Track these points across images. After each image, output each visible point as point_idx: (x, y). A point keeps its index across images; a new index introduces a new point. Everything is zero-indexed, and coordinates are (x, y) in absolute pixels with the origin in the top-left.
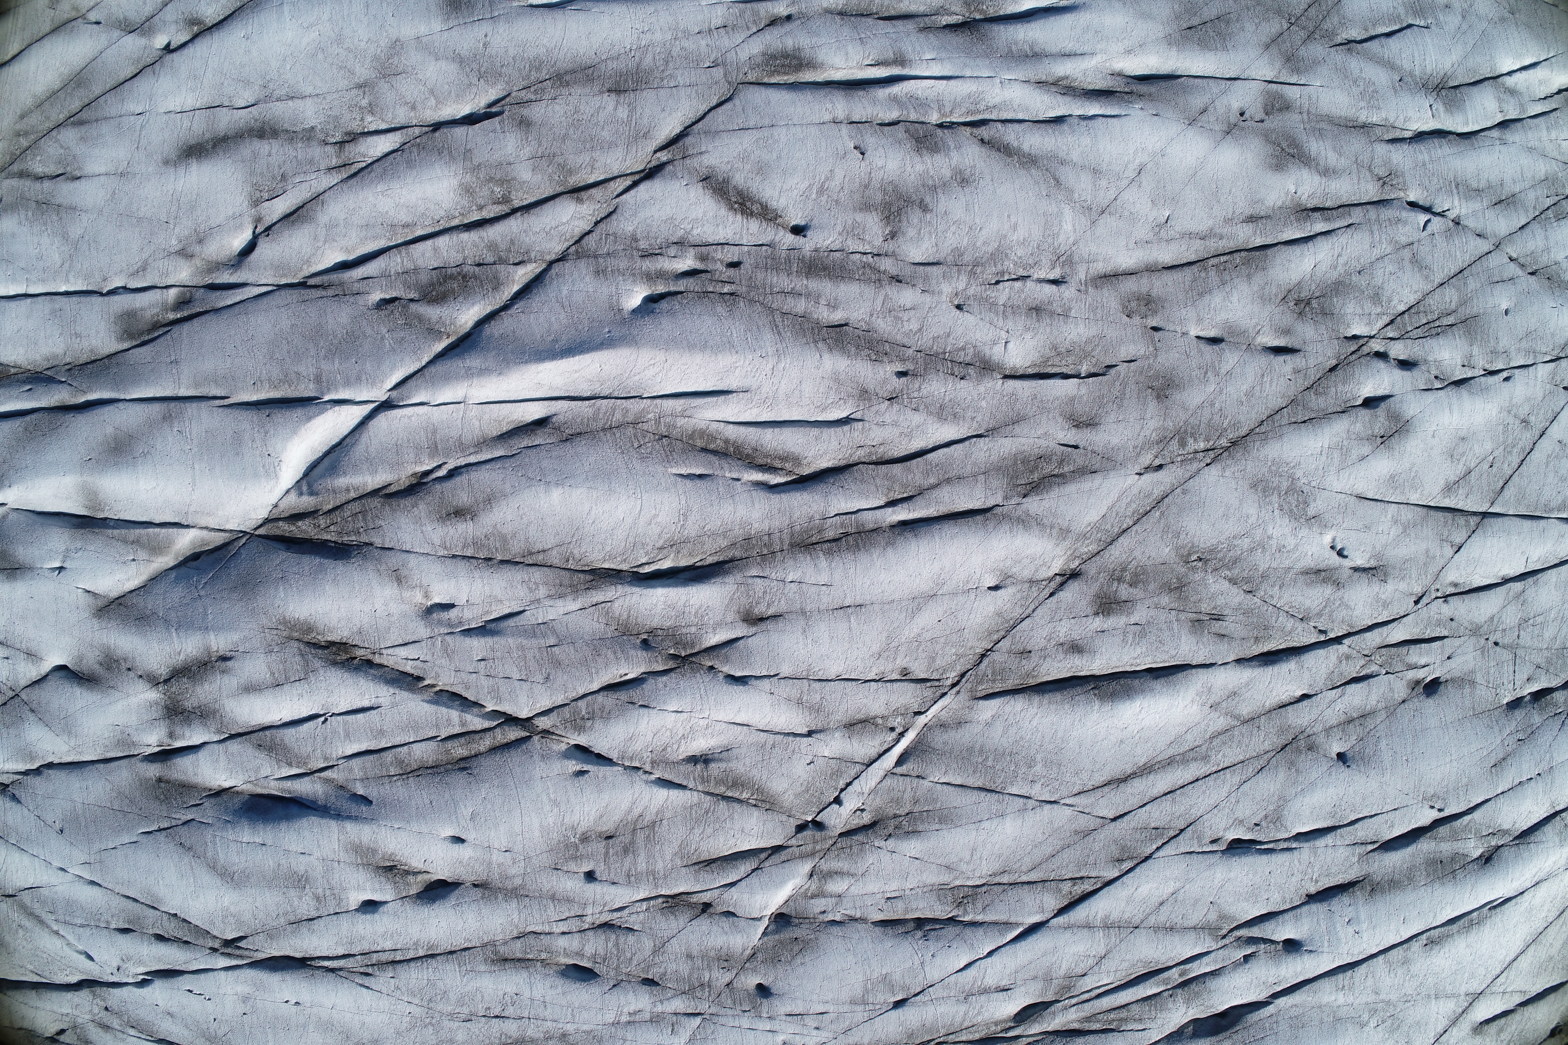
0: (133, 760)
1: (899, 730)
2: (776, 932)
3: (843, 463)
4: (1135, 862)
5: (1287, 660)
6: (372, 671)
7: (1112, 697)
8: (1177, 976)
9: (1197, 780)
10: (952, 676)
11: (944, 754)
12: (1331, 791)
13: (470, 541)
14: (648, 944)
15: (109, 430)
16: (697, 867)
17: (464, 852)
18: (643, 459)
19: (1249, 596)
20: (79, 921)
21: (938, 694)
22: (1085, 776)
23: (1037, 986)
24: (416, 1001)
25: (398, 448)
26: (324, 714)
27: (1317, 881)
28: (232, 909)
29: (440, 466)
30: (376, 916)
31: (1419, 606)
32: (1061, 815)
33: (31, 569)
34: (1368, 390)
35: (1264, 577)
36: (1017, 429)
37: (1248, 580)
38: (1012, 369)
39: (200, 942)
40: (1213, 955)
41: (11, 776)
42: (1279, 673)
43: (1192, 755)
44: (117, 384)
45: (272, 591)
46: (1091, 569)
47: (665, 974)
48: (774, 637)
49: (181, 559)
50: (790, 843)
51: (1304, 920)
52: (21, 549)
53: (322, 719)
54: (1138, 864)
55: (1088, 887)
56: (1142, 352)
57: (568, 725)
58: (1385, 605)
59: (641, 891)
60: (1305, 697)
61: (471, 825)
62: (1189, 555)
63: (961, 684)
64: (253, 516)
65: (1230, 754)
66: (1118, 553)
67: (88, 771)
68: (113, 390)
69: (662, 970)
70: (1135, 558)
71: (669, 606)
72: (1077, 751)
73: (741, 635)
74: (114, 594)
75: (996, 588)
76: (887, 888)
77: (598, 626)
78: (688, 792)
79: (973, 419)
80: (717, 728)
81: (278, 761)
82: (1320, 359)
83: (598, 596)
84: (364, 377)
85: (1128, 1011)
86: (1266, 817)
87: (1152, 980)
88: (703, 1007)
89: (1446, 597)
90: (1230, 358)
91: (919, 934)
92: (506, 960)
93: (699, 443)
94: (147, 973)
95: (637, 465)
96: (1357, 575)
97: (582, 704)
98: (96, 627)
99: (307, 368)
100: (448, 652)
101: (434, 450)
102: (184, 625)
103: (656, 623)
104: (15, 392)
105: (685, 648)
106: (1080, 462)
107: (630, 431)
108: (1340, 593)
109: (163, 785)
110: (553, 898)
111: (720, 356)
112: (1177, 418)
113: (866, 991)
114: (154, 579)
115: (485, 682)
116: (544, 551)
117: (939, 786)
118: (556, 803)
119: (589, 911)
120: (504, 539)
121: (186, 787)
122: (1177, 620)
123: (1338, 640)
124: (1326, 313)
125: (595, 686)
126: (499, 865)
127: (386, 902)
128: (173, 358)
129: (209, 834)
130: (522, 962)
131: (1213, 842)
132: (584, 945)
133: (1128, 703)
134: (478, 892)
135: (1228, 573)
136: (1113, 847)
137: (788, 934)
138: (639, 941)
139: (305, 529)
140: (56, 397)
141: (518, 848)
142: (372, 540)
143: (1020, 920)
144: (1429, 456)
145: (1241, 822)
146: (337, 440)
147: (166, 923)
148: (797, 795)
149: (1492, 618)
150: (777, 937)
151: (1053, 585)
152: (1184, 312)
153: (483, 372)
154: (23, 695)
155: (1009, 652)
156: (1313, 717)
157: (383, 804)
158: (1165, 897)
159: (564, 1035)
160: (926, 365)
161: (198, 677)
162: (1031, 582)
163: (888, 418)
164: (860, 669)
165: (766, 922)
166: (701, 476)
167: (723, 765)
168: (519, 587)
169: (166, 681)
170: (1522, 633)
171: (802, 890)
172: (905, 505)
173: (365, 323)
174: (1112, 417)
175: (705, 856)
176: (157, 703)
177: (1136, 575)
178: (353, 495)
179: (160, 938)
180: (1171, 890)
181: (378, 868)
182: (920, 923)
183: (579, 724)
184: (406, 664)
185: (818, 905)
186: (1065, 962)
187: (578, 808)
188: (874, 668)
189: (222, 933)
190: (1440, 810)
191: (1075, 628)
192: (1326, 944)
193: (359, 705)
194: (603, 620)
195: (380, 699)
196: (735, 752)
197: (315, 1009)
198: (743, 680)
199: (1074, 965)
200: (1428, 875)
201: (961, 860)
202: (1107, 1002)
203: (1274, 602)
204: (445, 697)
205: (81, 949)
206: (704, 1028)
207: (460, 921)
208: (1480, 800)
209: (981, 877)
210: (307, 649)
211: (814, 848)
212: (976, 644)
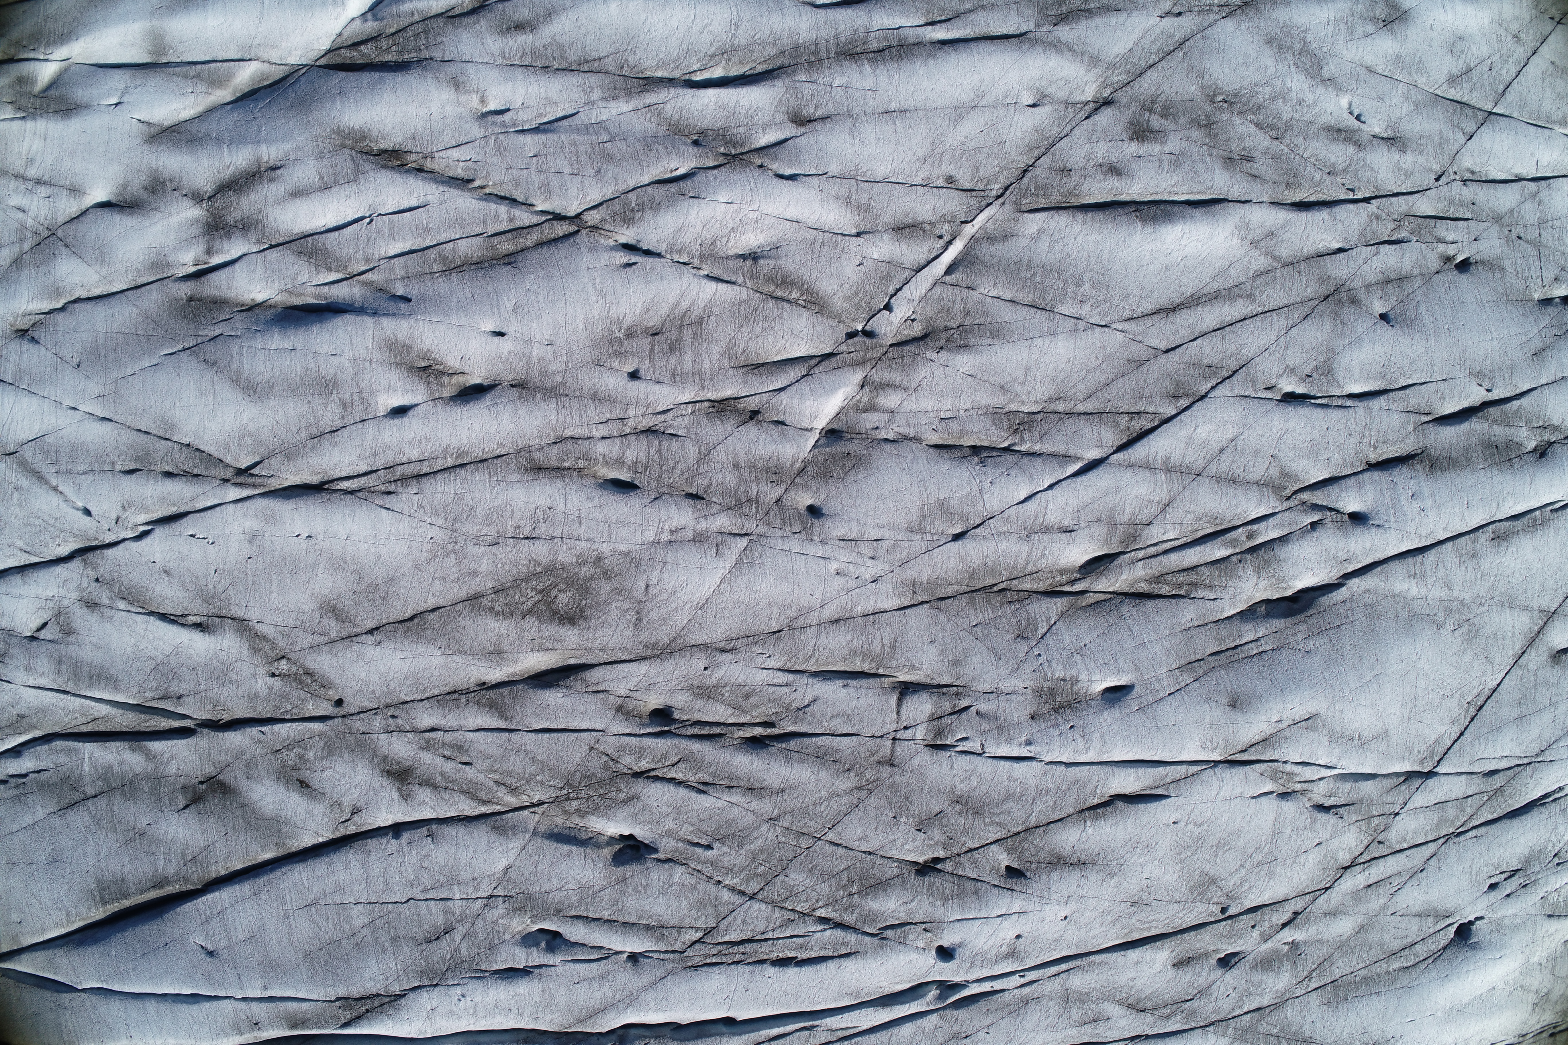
0: (165, 282)
1: (947, 238)
2: (828, 445)
4: (1192, 400)
5: (1320, 210)
6: (423, 174)
7: (1154, 220)
8: (1244, 538)
9: (1245, 319)
10: (996, 188)
11: (992, 266)
12: (1378, 348)
13: (528, 50)
14: (693, 451)
16: (745, 370)
17: (505, 346)
19: (1276, 143)
20: (81, 468)
21: (983, 203)
22: (1133, 301)
23: (1101, 531)
24: (440, 522)
26: (370, 216)
27: (1375, 448)
28: (251, 427)
30: (406, 420)
31: (1440, 183)
32: (1114, 340)
33: (87, 107)
35: (1288, 126)
37: (1273, 127)
39: (212, 472)
40: (1279, 516)
41: (33, 317)
42: (1313, 220)
43: (1237, 291)
45: (329, 105)
46: (1123, 97)
47: (709, 486)
48: (823, 137)
49: (238, 95)
50: (840, 349)
51: (1368, 488)
52: (80, 91)
53: (368, 220)
54: (1194, 403)
55: (1145, 423)
57: (617, 217)
58: (1406, 175)
59: (687, 391)
60: (1340, 250)
61: (512, 317)
62: (1214, 95)
63: (1006, 196)
64: (316, 46)
65: (1275, 297)
66: (1146, 85)
67: (115, 300)
69: (707, 481)
70: (1163, 92)
71: (720, 107)
72: (1124, 273)
73: (790, 135)
74: (169, 122)
75: (1034, 106)
76: (940, 406)
77: (650, 125)
78: (736, 287)
80: (767, 222)
81: (318, 267)
83: (651, 98)
85: (1198, 574)
86: (1317, 368)
87: (1219, 540)
88: (750, 525)
89: (1465, 182)
91: (976, 460)
92: (541, 469)
94: (148, 523)
96: (1376, 141)
97: (632, 196)
98: (147, 151)
100: (500, 150)
102: (235, 140)
103: (706, 123)
105: (735, 147)
108: (1363, 154)
109: (193, 303)
110: (594, 397)
113: (923, 517)
114: (210, 111)
115: (536, 178)
116: (600, 59)
117: (989, 299)
118: (602, 294)
119: (631, 413)
120: (561, 48)
121: (218, 303)
122: (1209, 155)
123: (1367, 200)
125: (646, 179)
126: (539, 360)
127: (416, 405)
129: (235, 346)
130: (557, 471)
131: (1267, 389)
132: (625, 451)
133: (1169, 226)
134: (516, 392)
135: (1253, 117)
136: (1168, 382)
137: (839, 448)
138: (683, 447)
139: (367, 52)
141: (560, 341)
142: (433, 55)
143: (1079, 453)
144: (1430, 46)
145: (1293, 370)
147: (176, 455)
148: (847, 298)
149: (1511, 211)
150: (828, 450)
151: (1088, 109)
154: (60, 233)
155: (1050, 168)
156: (1353, 271)
157: (423, 299)
158: (1224, 443)
159: (599, 559)
161: (245, 189)
162: (1067, 103)
164: (907, 172)
165: (815, 436)
167: (772, 262)
168: (575, 90)
169: (210, 198)
170: (1543, 232)
171: (853, 402)
172: (944, 25)
175: (753, 359)
176: (198, 221)
177: (1166, 108)
178: (416, 18)
179: (168, 475)
180: (1230, 436)
181: (412, 367)
182: (975, 450)
183: (628, 217)
184: (457, 166)
185: (870, 420)
186: (1128, 505)
187: (624, 299)
188: (920, 173)
189: (237, 459)
190: (1488, 391)
191: (1113, 150)
192: (1393, 519)
193: (407, 205)
194: (655, 120)
195: (429, 197)
196: (784, 249)
197: (328, 542)
198: (792, 178)
199: (1137, 510)
200: (1485, 459)
201: (1015, 380)
202: (1175, 560)
203: (1300, 152)
204: (494, 198)
205: (80, 504)
206: (751, 550)
207: (495, 422)
208: (1526, 387)
209: (1036, 402)
210: (359, 155)
211: (865, 356)
212: (1018, 158)
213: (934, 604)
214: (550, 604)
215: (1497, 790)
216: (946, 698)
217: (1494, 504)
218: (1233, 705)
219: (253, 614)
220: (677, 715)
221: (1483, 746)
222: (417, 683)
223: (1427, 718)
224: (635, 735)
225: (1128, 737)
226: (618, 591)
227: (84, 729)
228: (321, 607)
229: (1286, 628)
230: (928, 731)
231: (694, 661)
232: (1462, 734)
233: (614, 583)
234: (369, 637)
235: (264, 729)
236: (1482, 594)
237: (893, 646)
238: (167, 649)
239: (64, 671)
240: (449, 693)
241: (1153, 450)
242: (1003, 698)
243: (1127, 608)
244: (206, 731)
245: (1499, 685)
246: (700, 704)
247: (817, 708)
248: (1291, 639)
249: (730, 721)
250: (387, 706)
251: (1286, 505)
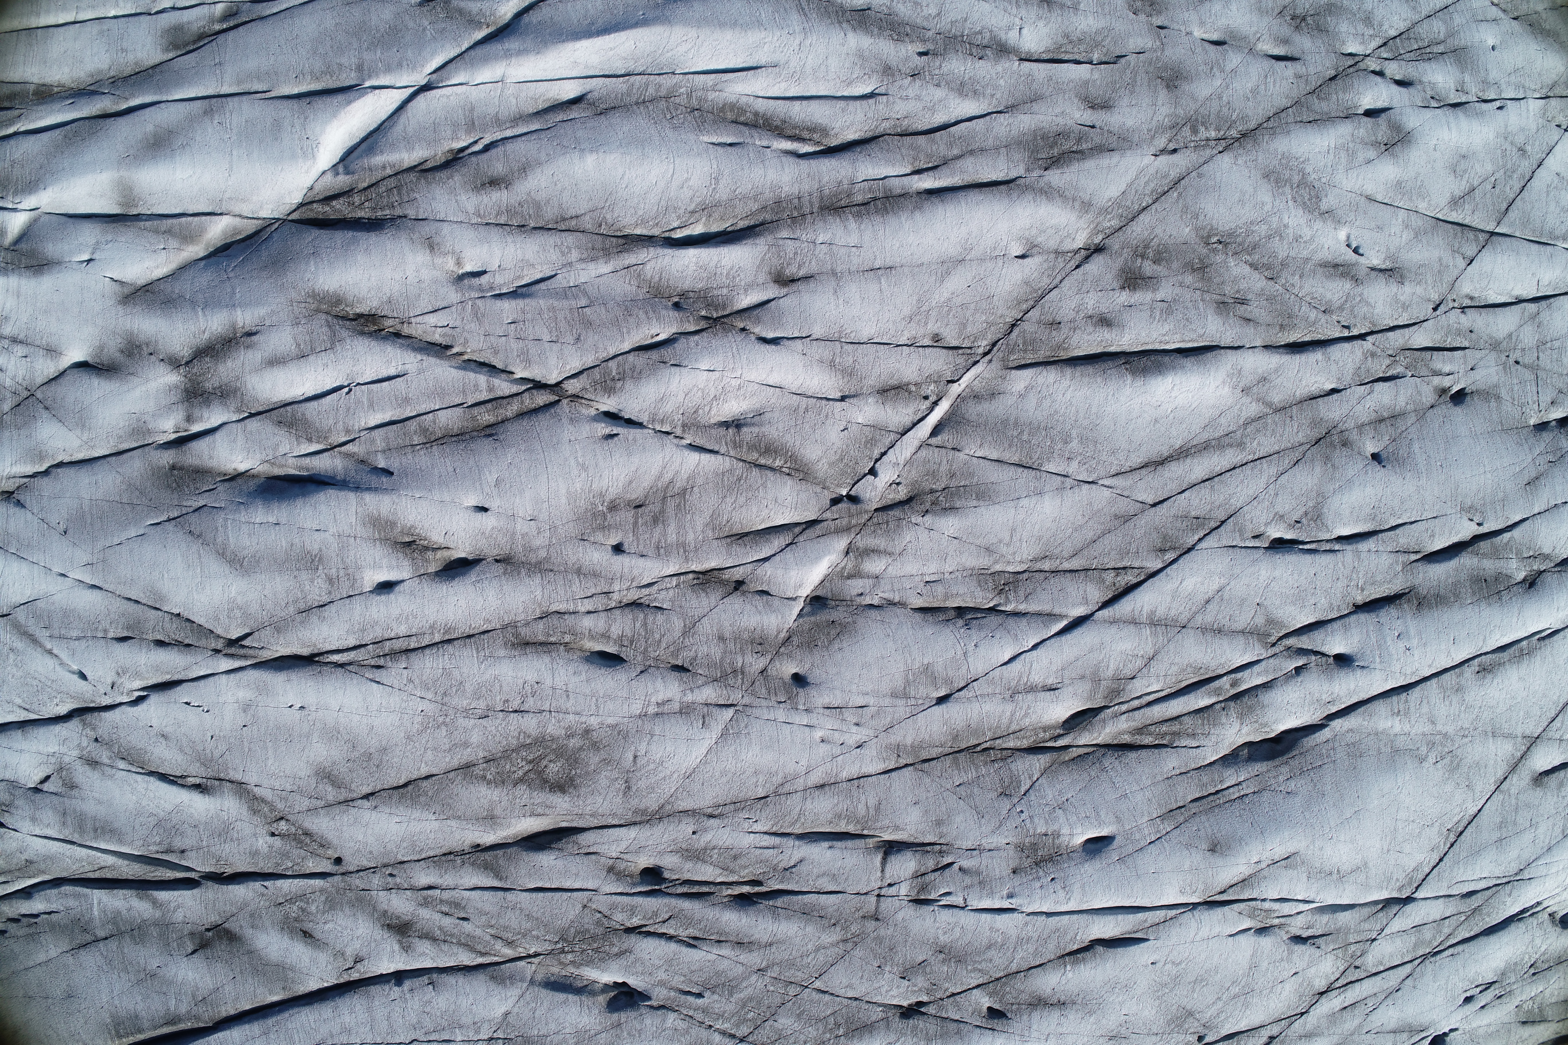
0: (147, 449)
1: (933, 398)
2: (812, 613)
3: (869, 135)
4: (1178, 553)
5: (1314, 351)
6: (400, 341)
7: (1144, 371)
8: (1228, 686)
9: (1234, 468)
10: (983, 344)
11: (978, 426)
12: (1369, 490)
13: (503, 209)
14: (678, 624)
15: (150, 128)
16: (729, 540)
17: (488, 522)
18: (675, 128)
19: (1271, 283)
20: (75, 634)
21: (970, 362)
22: (1121, 456)
23: (1084, 687)
24: (430, 696)
25: (435, 126)
26: (349, 385)
27: (1363, 590)
28: (239, 600)
29: (476, 142)
30: (392, 596)
31: (1438, 312)
32: (1101, 496)
33: (59, 263)
34: (1367, 101)
35: (1284, 265)
36: (1036, 107)
37: (1268, 267)
38: (1027, 53)
39: (203, 642)
40: (1264, 663)
41: (18, 480)
42: (1306, 363)
43: (1227, 440)
44: (159, 89)
45: (303, 266)
46: (1115, 243)
47: (695, 659)
48: (806, 297)
49: (212, 249)
50: (825, 516)
51: (1354, 631)
52: (51, 245)
53: (346, 389)
54: (1181, 555)
55: (1131, 578)
56: (1149, 45)
57: (598, 386)
58: (1405, 307)
59: (671, 564)
60: (1334, 391)
61: (495, 492)
62: (1209, 237)
63: (993, 353)
64: (288, 200)
65: (1265, 444)
66: (1139, 229)
67: (97, 465)
68: (155, 94)
69: (692, 654)
70: (1156, 236)
71: (701, 268)
72: (1113, 428)
73: (772, 296)
74: (142, 281)
75: (1023, 257)
76: (925, 570)
77: (629, 288)
78: (720, 457)
79: (992, 96)
80: (749, 389)
81: (298, 438)
82: (1320, 68)
83: (630, 259)
84: (405, 63)
85: (1181, 724)
86: (1306, 514)
87: (1203, 689)
88: (736, 696)
89: (1463, 309)
90: (1234, 59)
91: (960, 622)
92: (527, 644)
93: (730, 116)
94: (143, 689)
95: (670, 133)
96: (1374, 274)
97: (612, 364)
98: (121, 313)
99: (349, 59)
100: (477, 316)
101: (471, 126)
102: (210, 304)
103: (687, 285)
104: (57, 106)
105: (716, 310)
106: (1097, 140)
107: (663, 104)
108: (1359, 289)
109: (176, 472)
110: (579, 572)
111: (750, 33)
112: (1187, 108)
113: (907, 683)
114: (183, 268)
115: (515, 345)
116: (577, 217)
117: (975, 460)
118: (584, 467)
119: (616, 586)
120: (537, 205)
121: (200, 473)
122: (1202, 300)
123: (1362, 337)
124: (1321, 30)
125: (626, 347)
126: (523, 536)
127: (402, 581)
128: (217, 61)
129: (220, 518)
130: (544, 646)
131: (1255, 537)
132: (610, 625)
133: (1160, 378)
134: (500, 567)
135: (1248, 258)
136: (1155, 535)
137: (824, 616)
138: (668, 620)
139: (340, 208)
140: (98, 106)
141: (543, 516)
142: (406, 212)
143: (1063, 611)
144: (1433, 168)
145: (1282, 517)
146: (375, 126)
147: (167, 625)
148: (831, 464)
149: (1510, 336)
150: (813, 619)
151: (1079, 257)
152: (1186, 14)
153: (520, 53)
154: (39, 395)
155: (1039, 322)
156: (1345, 412)
157: (405, 473)
158: (1210, 594)
159: (587, 731)
160: (945, 45)
161: (222, 355)
162: (1057, 253)
163: (911, 93)
164: (892, 332)
165: (800, 604)
166: (731, 145)
167: (755, 430)
168: (552, 251)
169: (187, 363)
170: (1541, 354)
171: (838, 569)
172: (931, 173)
173: (407, 17)
174: (1125, 101)
175: (737, 529)
176: (176, 387)
177: (1159, 253)
178: (389, 171)
179: (160, 643)
180: (1216, 587)
181: (396, 543)
182: (961, 611)
183: (609, 386)
184: (434, 332)
185: (855, 586)
186: (1112, 661)
187: (606, 472)
188: (906, 332)
189: (227, 630)
190: (1479, 524)
191: (1102, 301)
192: (1378, 660)
193: (385, 373)
194: (634, 282)
195: (407, 366)
196: (767, 416)
197: (320, 712)
198: (775, 341)
199: (1121, 665)
200: (1474, 593)
201: (1000, 541)
202: (1159, 712)
203: (1296, 291)
204: (473, 365)
205: (75, 667)
206: (737, 721)
207: (481, 599)
208: (1517, 518)
209: (1021, 562)
210: (335, 321)
211: (850, 522)
212: (1007, 312)
213: (919, 766)
214: (540, 773)
215: (1475, 909)
216: (929, 856)
217: (1482, 637)
218: (1212, 850)
219: (251, 778)
220: (666, 875)
221: (1462, 870)
222: (413, 845)
223: (1407, 848)
224: (627, 894)
225: (1109, 887)
226: (606, 762)
227: (91, 875)
228: (317, 774)
229: (1268, 771)
230: (912, 888)
231: (683, 826)
232: (1441, 860)
233: (603, 754)
234: (365, 802)
235: (266, 883)
236: (1466, 725)
237: (878, 809)
238: (169, 807)
239: (69, 823)
240: (444, 855)
241: (1138, 605)
242: (986, 854)
243: (1110, 761)
244: (210, 883)
245: (1479, 811)
246: (689, 865)
247: (803, 868)
248: (1273, 781)
249: (719, 880)
250: (385, 866)
251: (1271, 652)
